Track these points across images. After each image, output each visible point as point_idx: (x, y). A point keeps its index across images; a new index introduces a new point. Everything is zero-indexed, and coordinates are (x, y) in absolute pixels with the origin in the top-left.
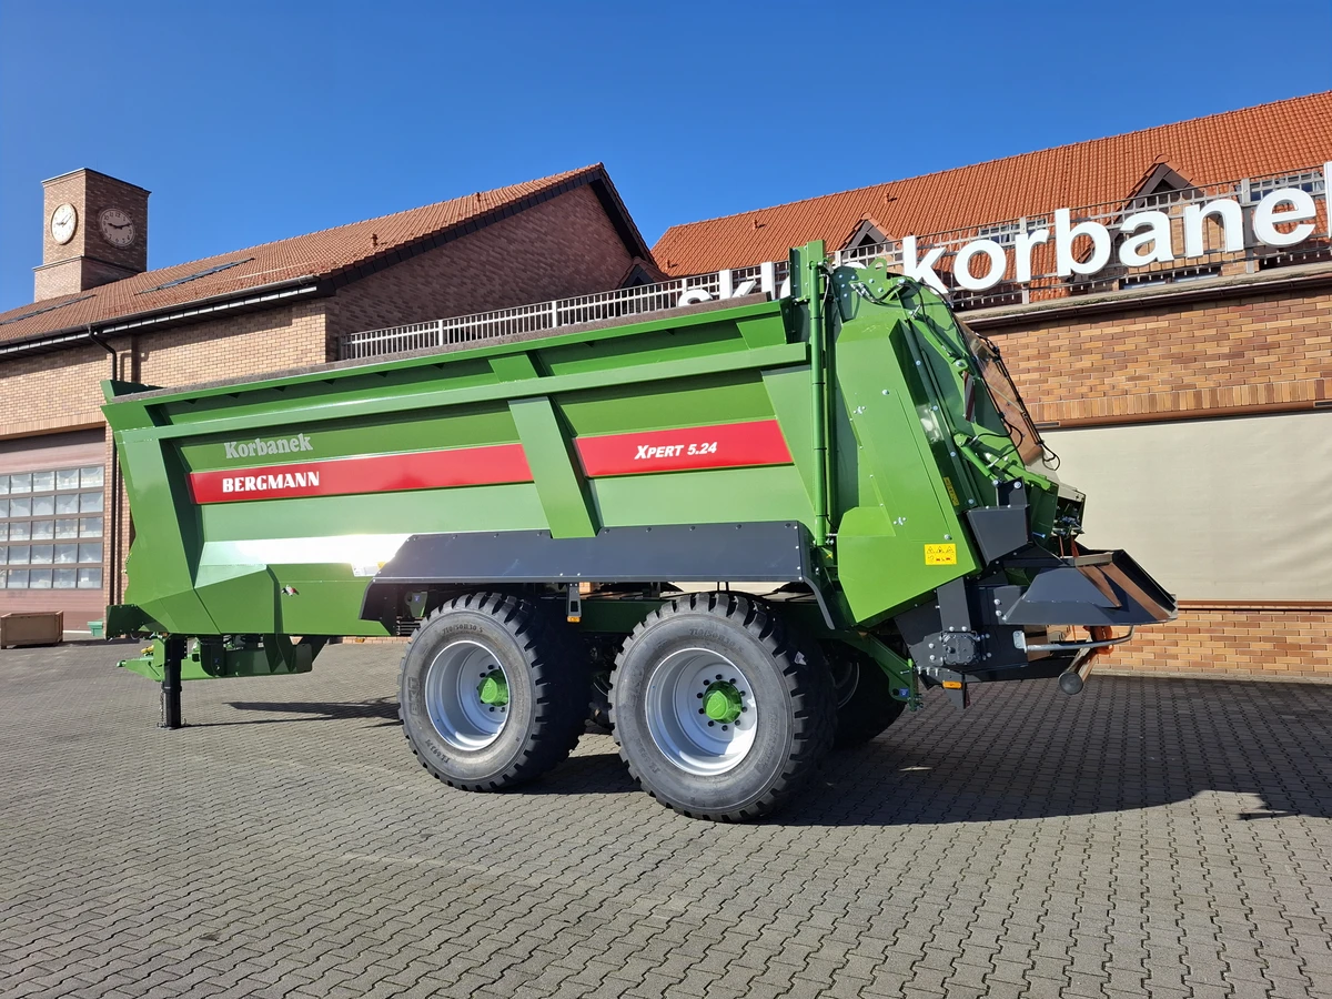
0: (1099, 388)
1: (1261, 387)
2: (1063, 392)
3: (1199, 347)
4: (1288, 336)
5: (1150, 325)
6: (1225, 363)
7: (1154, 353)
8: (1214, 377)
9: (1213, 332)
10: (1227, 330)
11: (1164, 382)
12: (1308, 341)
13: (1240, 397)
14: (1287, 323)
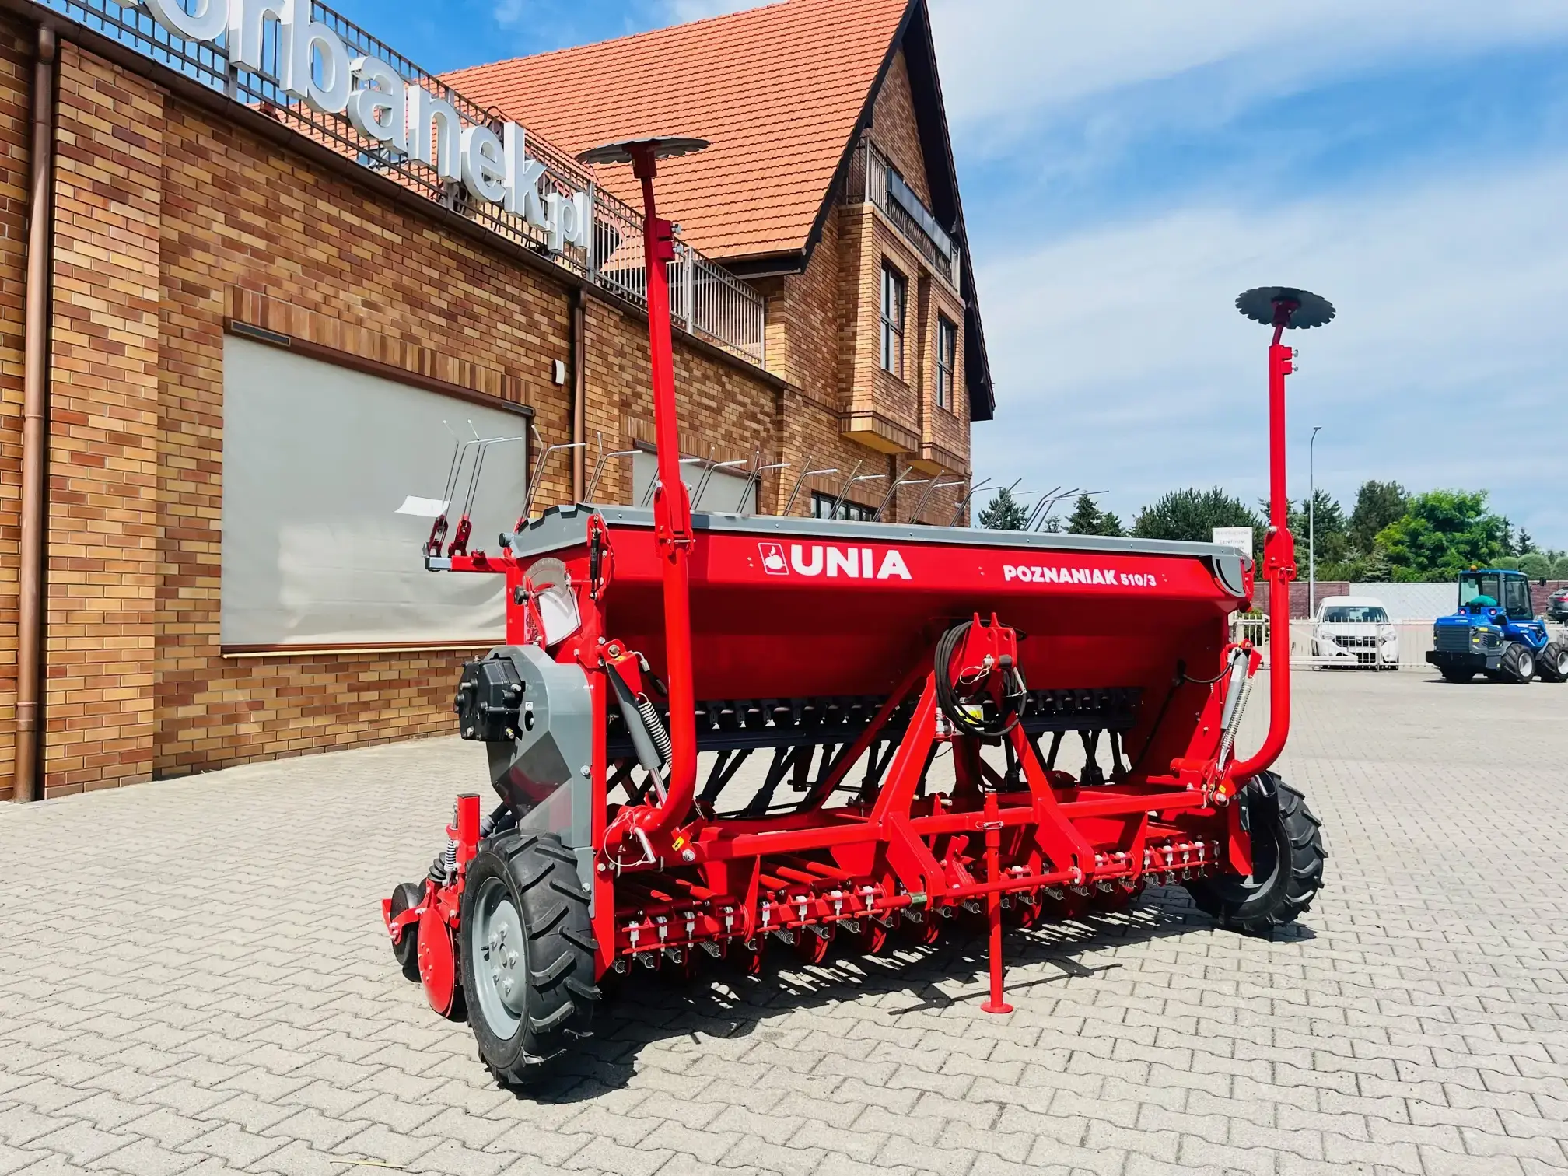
0: (334, 302)
1: (468, 365)
2: (293, 288)
3: (426, 288)
4: (485, 312)
5: (387, 234)
6: (443, 322)
7: (389, 276)
8: (436, 336)
9: (435, 274)
10: (447, 279)
11: (394, 323)
12: (500, 326)
13: (451, 371)
14: (485, 295)
